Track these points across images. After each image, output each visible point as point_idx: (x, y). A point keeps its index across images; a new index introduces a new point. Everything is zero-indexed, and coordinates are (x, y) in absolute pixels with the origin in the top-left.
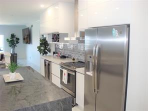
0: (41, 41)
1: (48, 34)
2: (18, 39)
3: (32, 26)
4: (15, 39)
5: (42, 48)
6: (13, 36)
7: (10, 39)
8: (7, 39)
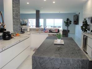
0: (83, 22)
1: (88, 18)
2: (71, 21)
3: (79, 13)
4: (69, 21)
5: (84, 27)
6: (68, 19)
7: (66, 22)
8: (65, 22)
